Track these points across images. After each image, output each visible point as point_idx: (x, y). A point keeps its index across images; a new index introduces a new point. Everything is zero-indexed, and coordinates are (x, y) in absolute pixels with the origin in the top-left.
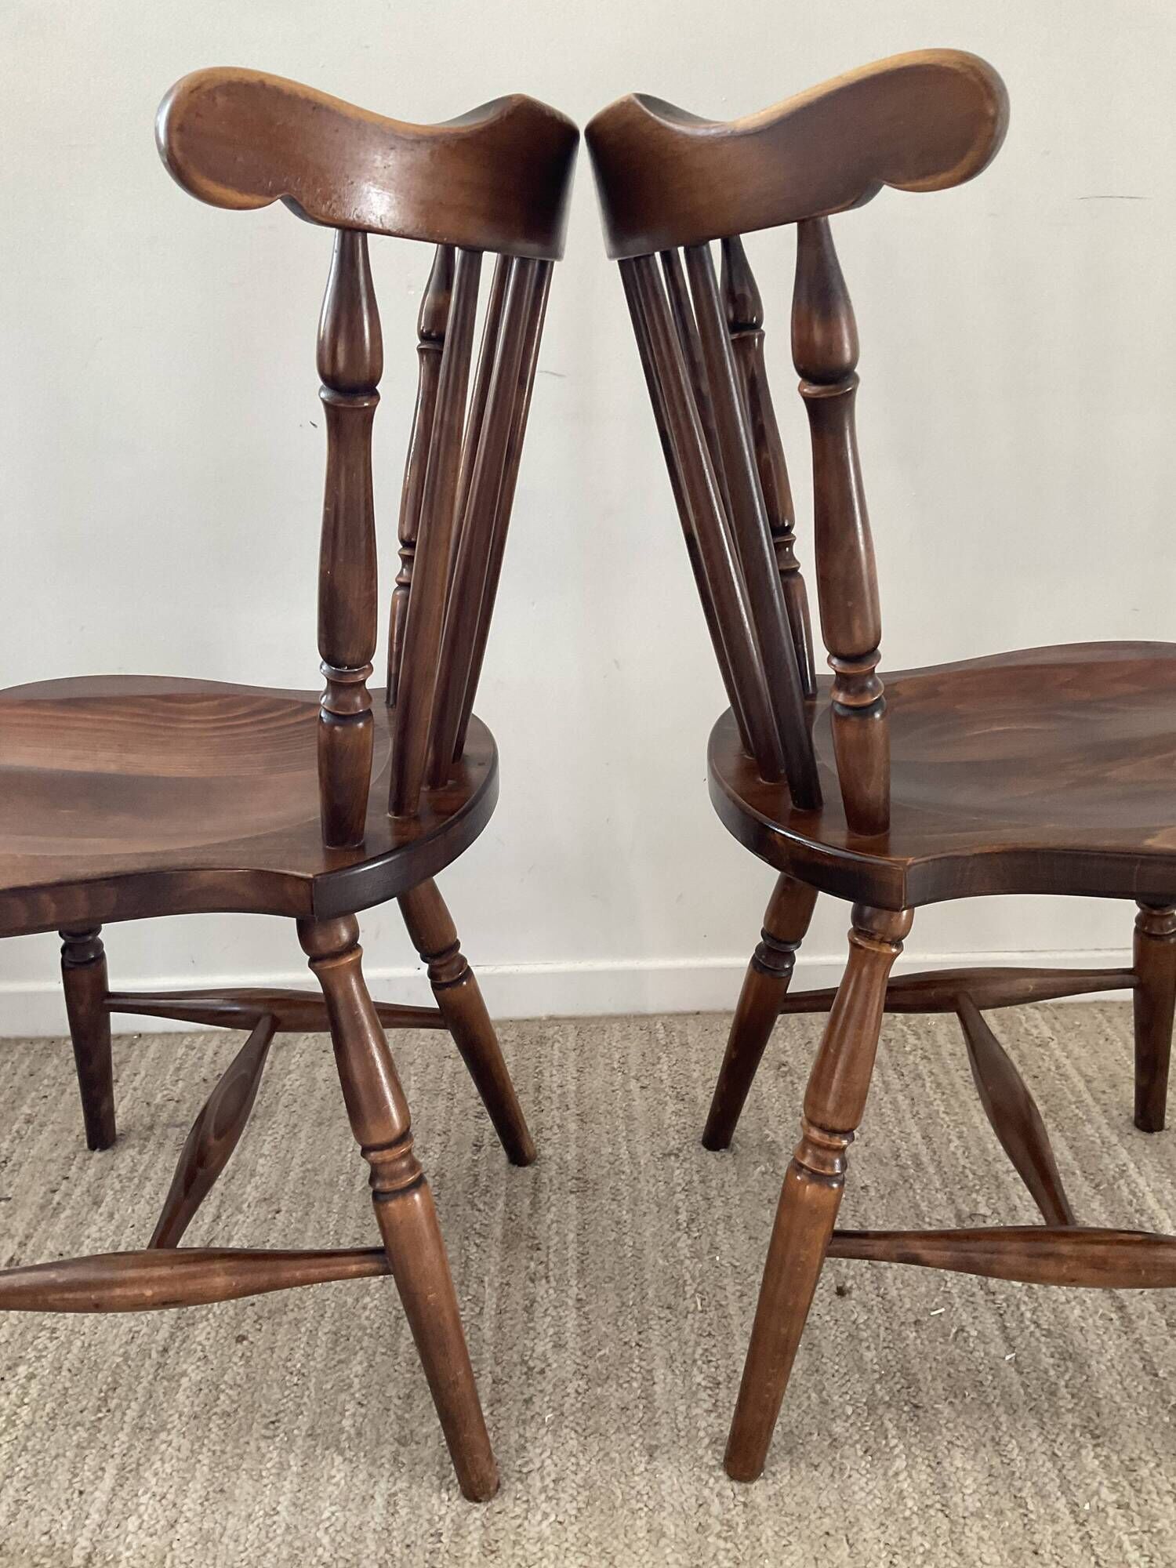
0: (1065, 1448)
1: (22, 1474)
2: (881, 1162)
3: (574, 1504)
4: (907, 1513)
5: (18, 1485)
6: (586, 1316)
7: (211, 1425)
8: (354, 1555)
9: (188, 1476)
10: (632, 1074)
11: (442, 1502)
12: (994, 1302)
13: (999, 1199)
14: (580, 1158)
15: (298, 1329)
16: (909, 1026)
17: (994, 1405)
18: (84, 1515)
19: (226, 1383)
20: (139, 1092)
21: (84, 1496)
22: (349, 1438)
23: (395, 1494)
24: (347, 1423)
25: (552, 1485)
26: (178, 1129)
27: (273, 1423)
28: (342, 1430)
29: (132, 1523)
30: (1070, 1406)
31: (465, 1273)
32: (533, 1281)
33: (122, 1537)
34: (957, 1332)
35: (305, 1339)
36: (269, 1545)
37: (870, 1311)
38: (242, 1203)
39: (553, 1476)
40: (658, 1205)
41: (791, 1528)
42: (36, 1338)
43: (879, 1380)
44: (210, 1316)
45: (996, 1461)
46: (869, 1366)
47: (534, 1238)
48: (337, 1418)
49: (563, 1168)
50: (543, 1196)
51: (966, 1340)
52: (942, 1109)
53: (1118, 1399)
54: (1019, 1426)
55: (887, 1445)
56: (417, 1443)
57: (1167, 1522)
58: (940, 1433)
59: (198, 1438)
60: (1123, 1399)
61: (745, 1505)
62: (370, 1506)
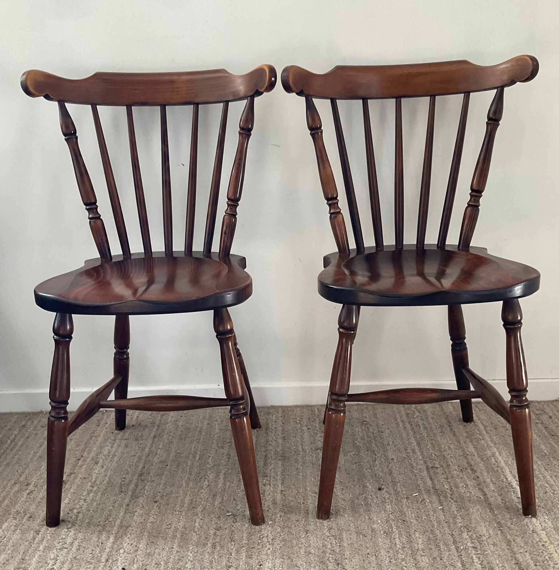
0: (457, 532)
1: (80, 538)
2: (400, 451)
3: (279, 546)
4: (397, 549)
5: (79, 541)
6: (284, 495)
7: (147, 525)
8: (201, 558)
9: (140, 539)
10: (305, 424)
11: (232, 545)
12: (437, 492)
13: (444, 462)
14: (283, 450)
15: (178, 499)
16: (416, 409)
17: (433, 521)
18: (104, 549)
19: (151, 514)
20: (108, 429)
21: (103, 544)
22: (198, 529)
23: (215, 543)
24: (197, 525)
25: (271, 541)
26: (125, 441)
27: (170, 524)
28: (195, 526)
29: (122, 551)
30: (460, 521)
31: (239, 484)
32: (264, 485)
33: (118, 555)
34: (422, 501)
35: (180, 502)
36: (171, 556)
37: (391, 494)
38: (153, 463)
39: (272, 538)
40: (313, 464)
41: (356, 552)
42: (78, 502)
43: (391, 514)
44: (144, 495)
45: (431, 536)
46: (388, 510)
47: (265, 473)
48: (193, 523)
49: (276, 453)
50: (269, 461)
51: (425, 503)
52: (426, 435)
53: (478, 519)
54: (441, 527)
55: (392, 530)
56: (223, 530)
57: (490, 551)
58: (412, 528)
59: (143, 529)
60: (480, 519)
61: (340, 546)
62: (206, 547)
